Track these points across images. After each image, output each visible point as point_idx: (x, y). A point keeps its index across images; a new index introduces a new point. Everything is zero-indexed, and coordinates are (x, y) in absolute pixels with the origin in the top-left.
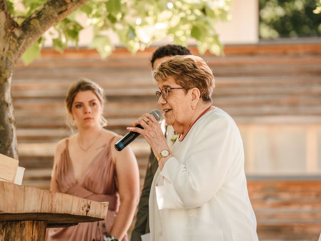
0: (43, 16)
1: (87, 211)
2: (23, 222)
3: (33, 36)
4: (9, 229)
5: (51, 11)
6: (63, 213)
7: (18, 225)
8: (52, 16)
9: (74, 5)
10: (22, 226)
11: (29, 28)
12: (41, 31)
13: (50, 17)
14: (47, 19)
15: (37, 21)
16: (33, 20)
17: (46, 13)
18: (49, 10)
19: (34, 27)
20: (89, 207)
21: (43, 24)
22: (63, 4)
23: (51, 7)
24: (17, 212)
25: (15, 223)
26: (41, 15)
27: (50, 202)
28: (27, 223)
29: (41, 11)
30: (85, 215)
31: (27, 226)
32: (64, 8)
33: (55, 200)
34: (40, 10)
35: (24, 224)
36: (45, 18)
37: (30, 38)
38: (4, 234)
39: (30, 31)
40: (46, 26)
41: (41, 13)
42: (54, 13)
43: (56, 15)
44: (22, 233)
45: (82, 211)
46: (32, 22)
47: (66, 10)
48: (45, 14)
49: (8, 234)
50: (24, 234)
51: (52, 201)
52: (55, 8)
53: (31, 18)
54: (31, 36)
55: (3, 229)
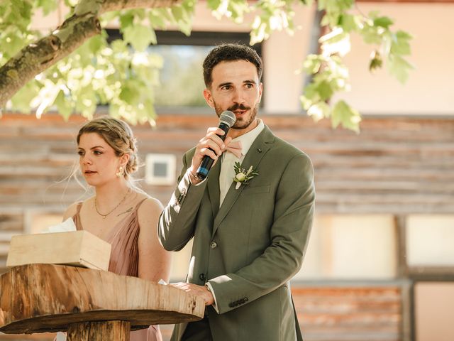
0: (23, 66)
1: (193, 309)
2: (110, 322)
3: (10, 91)
4: (93, 331)
5: (33, 60)
6: (170, 310)
7: (104, 326)
8: (33, 66)
9: (61, 53)
10: (109, 327)
11: (6, 81)
12: (20, 85)
13: (31, 68)
14: (27, 70)
15: (15, 72)
16: (10, 71)
17: (26, 62)
18: (31, 59)
19: (12, 79)
20: (195, 304)
21: (22, 76)
22: (48, 51)
23: (33, 55)
24: (119, 309)
25: (101, 325)
26: (20, 65)
27: (157, 296)
28: (115, 323)
29: (20, 60)
30: (191, 313)
31: (114, 327)
32: (49, 56)
33: (162, 294)
34: (18, 59)
35: (111, 324)
36: (25, 69)
37: (7, 94)
38: (87, 338)
39: (7, 84)
40: (26, 78)
41: (20, 63)
42: (36, 63)
43: (39, 66)
44: (109, 336)
45: (188, 309)
46: (8, 73)
47: (53, 58)
48: (25, 64)
49: (92, 338)
50: (111, 338)
51: (159, 295)
52: (38, 56)
53: (8, 67)
54: (8, 91)
55: (85, 332)
